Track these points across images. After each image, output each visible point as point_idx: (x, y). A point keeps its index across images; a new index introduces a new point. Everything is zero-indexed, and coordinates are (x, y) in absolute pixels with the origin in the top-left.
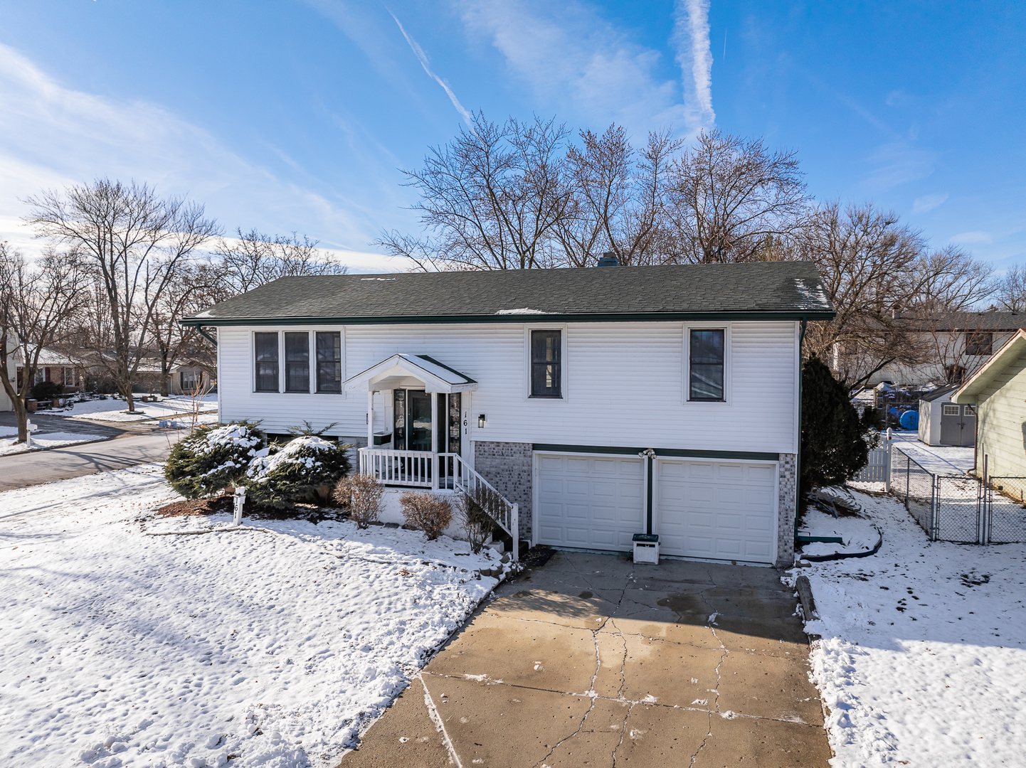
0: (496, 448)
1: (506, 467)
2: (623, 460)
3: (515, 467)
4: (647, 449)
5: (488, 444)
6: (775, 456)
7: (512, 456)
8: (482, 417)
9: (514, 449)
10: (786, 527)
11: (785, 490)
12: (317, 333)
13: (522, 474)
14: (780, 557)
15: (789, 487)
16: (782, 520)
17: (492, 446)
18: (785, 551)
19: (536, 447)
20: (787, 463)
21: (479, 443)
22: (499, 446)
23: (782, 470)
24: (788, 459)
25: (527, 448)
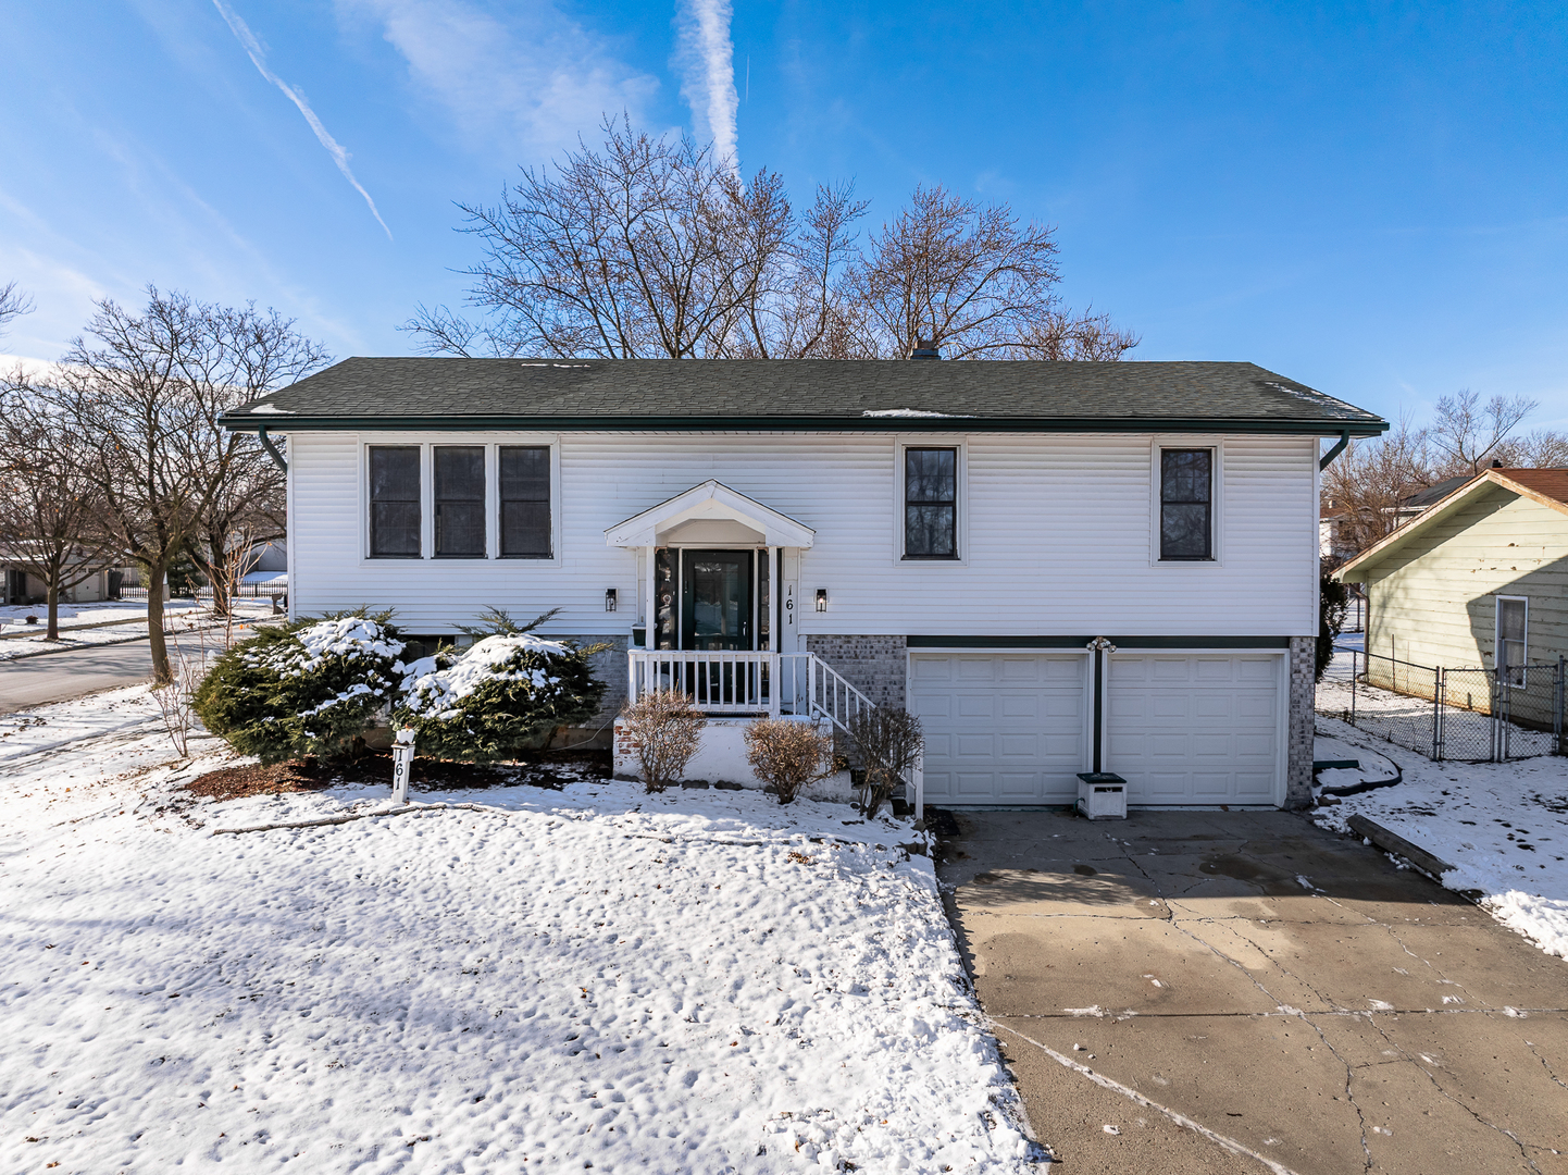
0: (845, 646)
1: (863, 677)
2: (1050, 658)
3: (877, 677)
4: (1094, 638)
5: (830, 639)
6: (1285, 642)
7: (873, 658)
8: (822, 593)
9: (877, 646)
10: (1302, 747)
11: (1301, 691)
12: (502, 448)
13: (889, 687)
14: (1293, 793)
15: (1306, 686)
16: (1296, 737)
17: (838, 642)
18: (1301, 783)
19: (913, 641)
20: (1303, 650)
21: (814, 639)
22: (849, 642)
23: (1296, 661)
24: (1305, 645)
25: (899, 642)
